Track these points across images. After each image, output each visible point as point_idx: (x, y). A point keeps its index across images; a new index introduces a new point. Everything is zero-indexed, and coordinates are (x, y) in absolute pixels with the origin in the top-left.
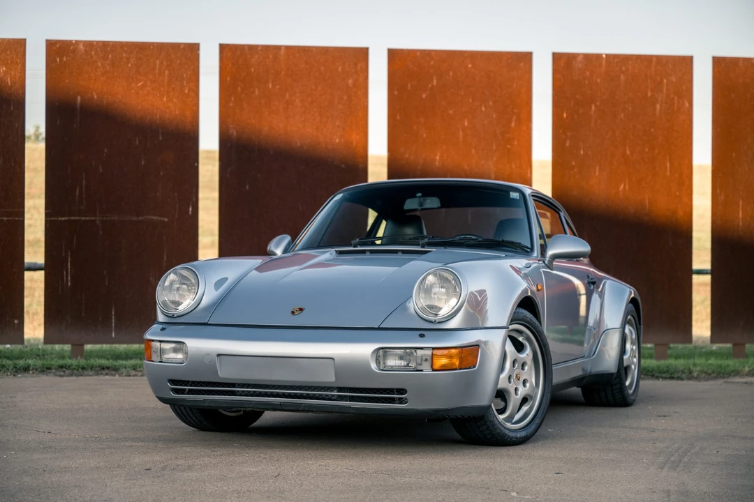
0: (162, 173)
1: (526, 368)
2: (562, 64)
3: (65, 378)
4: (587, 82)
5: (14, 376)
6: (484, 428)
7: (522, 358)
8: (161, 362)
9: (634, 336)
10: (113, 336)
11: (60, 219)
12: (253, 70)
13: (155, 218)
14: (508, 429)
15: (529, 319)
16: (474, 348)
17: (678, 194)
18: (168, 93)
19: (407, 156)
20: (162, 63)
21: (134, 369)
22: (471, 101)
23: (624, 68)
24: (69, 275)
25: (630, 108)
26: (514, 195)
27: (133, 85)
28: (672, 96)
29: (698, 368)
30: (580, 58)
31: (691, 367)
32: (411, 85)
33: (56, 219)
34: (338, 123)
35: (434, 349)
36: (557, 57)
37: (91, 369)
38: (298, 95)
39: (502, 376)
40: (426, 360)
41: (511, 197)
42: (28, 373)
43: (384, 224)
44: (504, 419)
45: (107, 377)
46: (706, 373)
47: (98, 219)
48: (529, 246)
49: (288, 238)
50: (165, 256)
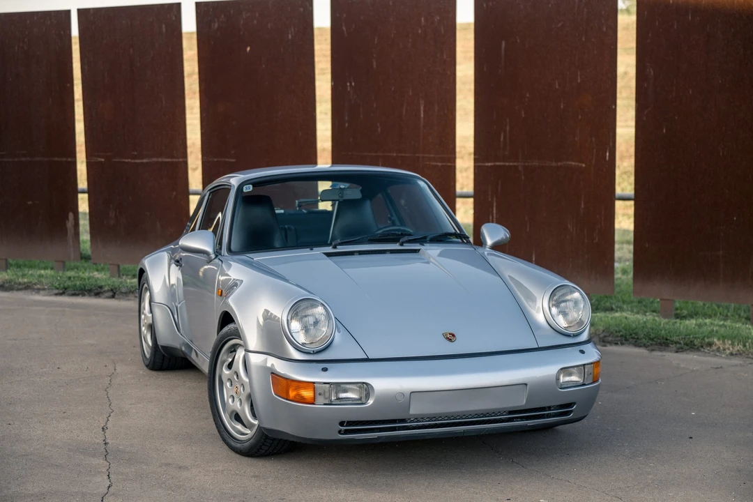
0: (580, 117)
11: (487, 164)
13: (573, 163)
18: (587, 32)
24: (495, 219)
27: (553, 26)
33: (484, 164)
47: (520, 164)
50: (583, 203)
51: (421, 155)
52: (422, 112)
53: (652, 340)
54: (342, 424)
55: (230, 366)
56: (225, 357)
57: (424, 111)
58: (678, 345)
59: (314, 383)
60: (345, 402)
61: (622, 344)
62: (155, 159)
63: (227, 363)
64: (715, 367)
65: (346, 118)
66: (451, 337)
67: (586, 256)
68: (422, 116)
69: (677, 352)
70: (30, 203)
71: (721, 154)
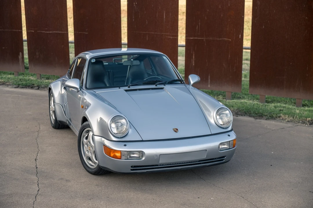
0: (229, 20)
10: (209, 86)
11: (191, 38)
13: (226, 39)
24: (194, 61)
33: (189, 38)
47: (204, 39)
50: (229, 55)
51: (164, 34)
53: (256, 114)
54: (132, 167)
55: (87, 138)
56: (85, 134)
57: (165, 16)
58: (267, 117)
59: (121, 151)
60: (133, 158)
61: (244, 115)
62: (55, 32)
63: (85, 137)
64: (281, 128)
65: (133, 17)
66: (176, 130)
67: (230, 77)
68: (165, 17)
69: (266, 120)
70: (4, 48)
71: (286, 37)
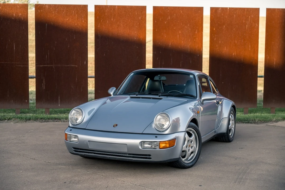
0: (75, 50)
1: (193, 142)
2: (214, 11)
3: (42, 123)
4: (222, 17)
5: (26, 122)
6: (178, 164)
7: (191, 139)
8: (70, 141)
9: (233, 118)
10: (59, 105)
11: (41, 66)
12: (106, 14)
13: (73, 65)
14: (186, 163)
15: (194, 126)
16: (174, 140)
17: (253, 56)
18: (77, 22)
19: (159, 44)
20: (75, 12)
21: (66, 119)
22: (182, 24)
23: (235, 13)
24: (44, 85)
25: (237, 27)
26: (191, 76)
27: (65, 20)
28: (252, 22)
29: (258, 119)
30: (220, 9)
31: (255, 118)
32: (161, 19)
33: (39, 66)
34: (135, 32)
35: (160, 142)
36: (212, 9)
37: (52, 119)
38: (122, 23)
39: (184, 146)
40: (158, 145)
41: (190, 77)
42: (30, 121)
43: (149, 79)
44: (185, 160)
45: (57, 123)
46: (260, 121)
47: (54, 66)
48: (196, 96)
49: (115, 89)
51: (14, 63)
52: (14, 48)
67: (78, 96)
71: (123, 62)
